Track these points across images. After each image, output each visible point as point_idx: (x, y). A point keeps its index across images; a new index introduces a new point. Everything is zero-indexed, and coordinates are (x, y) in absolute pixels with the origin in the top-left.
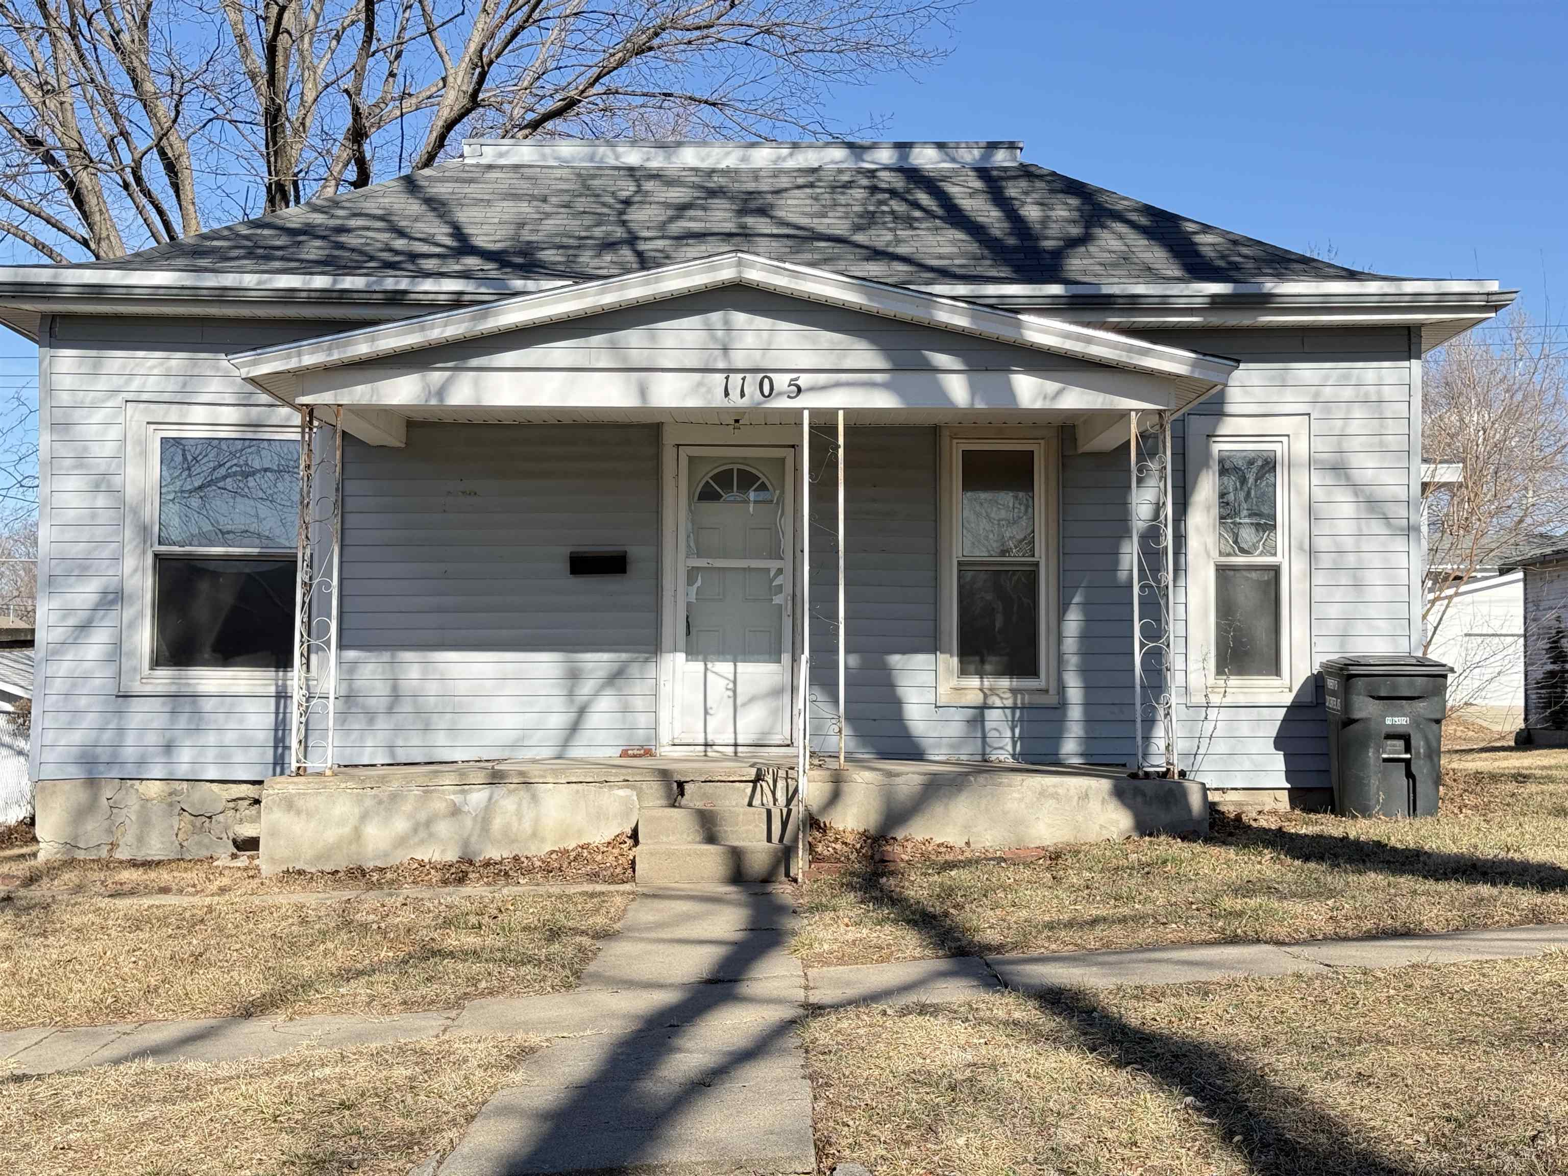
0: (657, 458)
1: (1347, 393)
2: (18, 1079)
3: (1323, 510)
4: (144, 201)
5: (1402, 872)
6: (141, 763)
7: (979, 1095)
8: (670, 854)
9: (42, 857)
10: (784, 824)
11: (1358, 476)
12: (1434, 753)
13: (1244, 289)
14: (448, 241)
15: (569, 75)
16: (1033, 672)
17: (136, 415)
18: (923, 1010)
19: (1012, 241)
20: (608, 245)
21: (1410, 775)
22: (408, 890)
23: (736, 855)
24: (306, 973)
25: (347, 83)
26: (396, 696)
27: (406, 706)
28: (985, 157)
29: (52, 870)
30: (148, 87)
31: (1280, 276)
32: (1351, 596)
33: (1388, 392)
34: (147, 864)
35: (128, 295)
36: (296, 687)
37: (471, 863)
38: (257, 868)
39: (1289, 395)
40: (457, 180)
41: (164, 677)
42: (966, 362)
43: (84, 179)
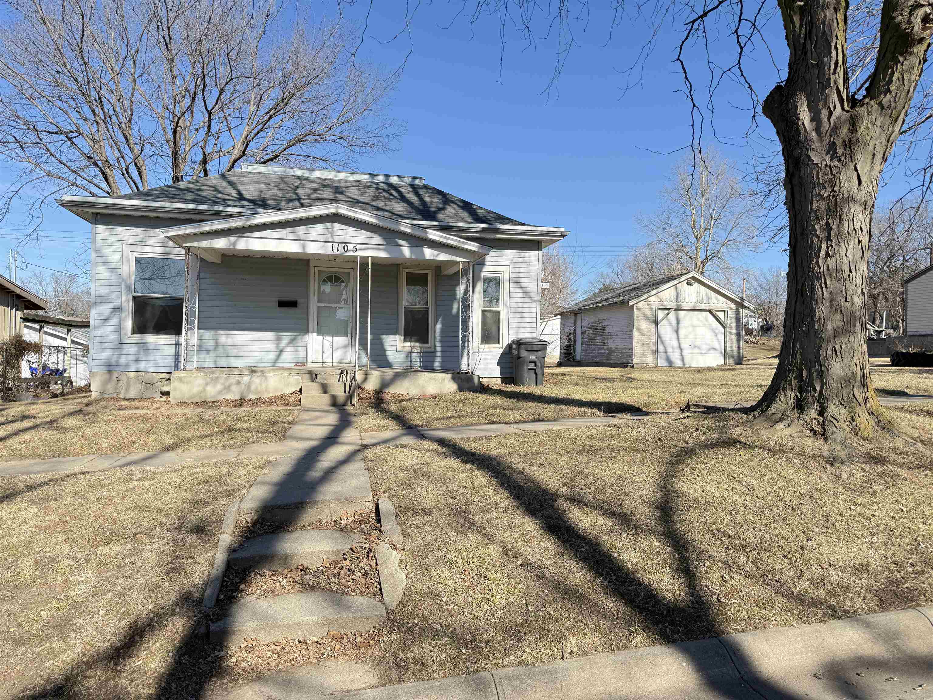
0: (308, 271)
1: (520, 260)
2: (84, 473)
3: (512, 295)
4: (129, 180)
5: (539, 402)
6: (127, 366)
7: (423, 474)
8: (312, 397)
9: (93, 397)
10: (350, 387)
11: (524, 285)
12: (543, 367)
13: (492, 226)
14: (236, 196)
15: (276, 147)
16: (427, 342)
17: (126, 249)
18: (401, 446)
19: (421, 208)
20: (291, 200)
21: (536, 373)
22: (222, 409)
23: (334, 397)
24: (188, 436)
25: (202, 144)
26: (217, 345)
27: (220, 349)
28: (413, 181)
29: (97, 401)
30: (131, 142)
31: (502, 223)
32: (519, 320)
33: (533, 260)
34: (130, 400)
35: (124, 208)
36: (183, 340)
37: (244, 400)
38: (169, 401)
39: (504, 259)
40: (240, 176)
41: (136, 338)
42: (409, 243)
43: (108, 171)
